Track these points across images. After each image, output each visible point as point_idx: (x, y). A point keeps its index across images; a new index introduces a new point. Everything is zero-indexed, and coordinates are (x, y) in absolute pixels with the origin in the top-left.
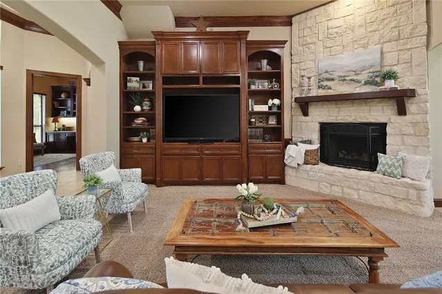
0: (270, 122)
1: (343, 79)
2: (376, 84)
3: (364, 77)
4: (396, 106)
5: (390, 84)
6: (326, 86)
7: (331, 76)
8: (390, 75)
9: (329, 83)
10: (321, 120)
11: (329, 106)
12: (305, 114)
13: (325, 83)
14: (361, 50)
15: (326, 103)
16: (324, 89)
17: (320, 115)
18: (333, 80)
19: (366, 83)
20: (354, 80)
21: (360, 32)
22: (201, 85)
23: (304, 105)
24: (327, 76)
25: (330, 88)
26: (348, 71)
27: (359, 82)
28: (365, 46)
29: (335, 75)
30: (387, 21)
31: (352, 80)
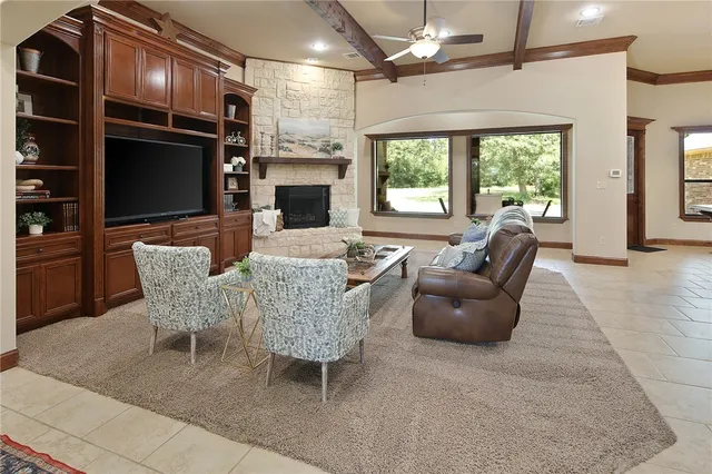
0: (230, 187)
1: (302, 143)
2: (328, 152)
3: (318, 144)
5: (338, 154)
6: (287, 147)
7: (292, 139)
8: (338, 147)
9: (290, 146)
10: (278, 184)
11: (288, 169)
12: (263, 176)
13: (286, 145)
14: (314, 119)
15: (284, 165)
16: (285, 151)
17: (278, 177)
18: (293, 142)
19: (321, 150)
20: (311, 146)
21: (315, 103)
22: (170, 128)
23: (263, 165)
24: (287, 137)
25: (291, 151)
26: (306, 136)
27: (315, 148)
28: (318, 117)
29: (296, 137)
30: (332, 101)
31: (309, 146)
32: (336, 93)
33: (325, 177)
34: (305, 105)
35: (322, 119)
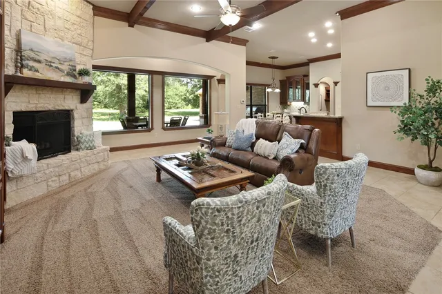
1: (49, 64)
2: (74, 76)
3: (65, 67)
4: (80, 97)
5: (86, 79)
6: (33, 67)
7: (37, 58)
8: (84, 73)
9: (36, 65)
11: (30, 91)
13: (31, 63)
14: (59, 40)
15: (26, 86)
16: (30, 70)
17: (18, 101)
18: (39, 62)
19: (68, 74)
20: (59, 69)
21: (59, 23)
24: (32, 55)
25: (37, 71)
26: (53, 58)
27: (62, 71)
28: (62, 39)
29: (42, 58)
30: (75, 26)
31: (57, 68)
32: (78, 20)
33: (69, 102)
34: (50, 23)
35: (66, 42)
